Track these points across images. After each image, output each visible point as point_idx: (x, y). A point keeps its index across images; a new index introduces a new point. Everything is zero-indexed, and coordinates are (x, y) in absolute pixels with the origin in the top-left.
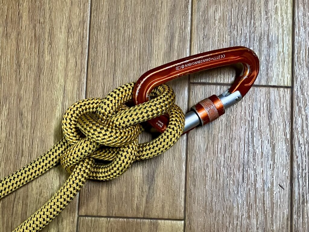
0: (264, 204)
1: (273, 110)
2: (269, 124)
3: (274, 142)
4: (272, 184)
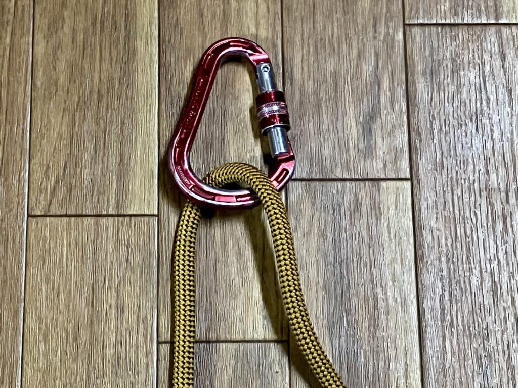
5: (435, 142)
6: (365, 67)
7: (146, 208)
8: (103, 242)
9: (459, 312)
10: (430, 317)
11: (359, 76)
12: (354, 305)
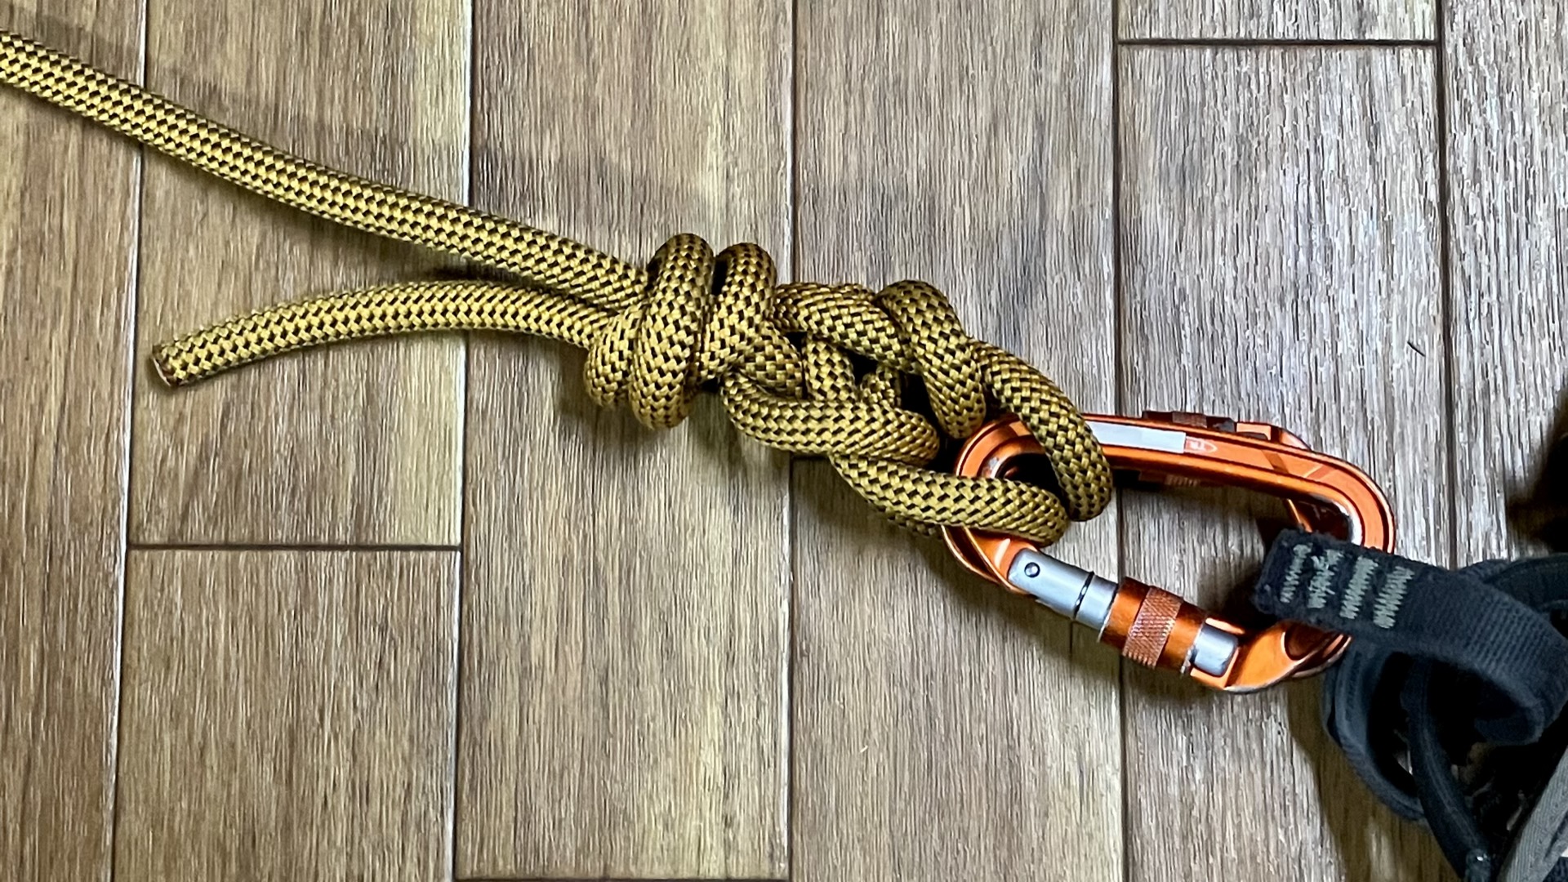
0: (1364, 401)
1: (1383, 116)
2: (1372, 160)
3: (1389, 213)
4: (1387, 340)
5: (1184, 360)
6: (1008, 158)
7: (432, 526)
8: (320, 615)
9: (1229, 814)
10: (1153, 825)
11: (992, 182)
12: (959, 790)
